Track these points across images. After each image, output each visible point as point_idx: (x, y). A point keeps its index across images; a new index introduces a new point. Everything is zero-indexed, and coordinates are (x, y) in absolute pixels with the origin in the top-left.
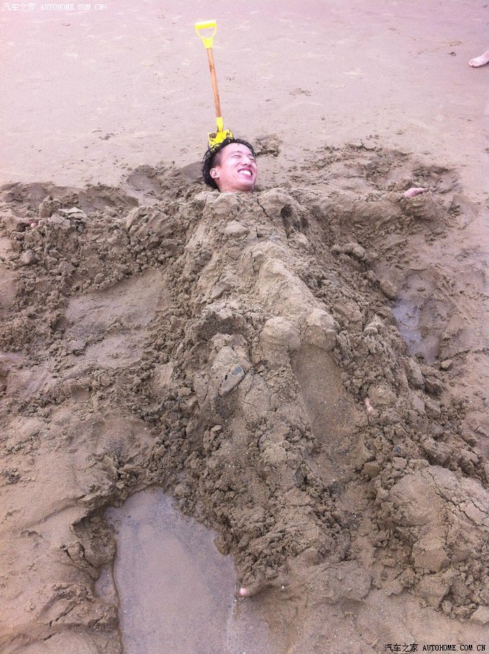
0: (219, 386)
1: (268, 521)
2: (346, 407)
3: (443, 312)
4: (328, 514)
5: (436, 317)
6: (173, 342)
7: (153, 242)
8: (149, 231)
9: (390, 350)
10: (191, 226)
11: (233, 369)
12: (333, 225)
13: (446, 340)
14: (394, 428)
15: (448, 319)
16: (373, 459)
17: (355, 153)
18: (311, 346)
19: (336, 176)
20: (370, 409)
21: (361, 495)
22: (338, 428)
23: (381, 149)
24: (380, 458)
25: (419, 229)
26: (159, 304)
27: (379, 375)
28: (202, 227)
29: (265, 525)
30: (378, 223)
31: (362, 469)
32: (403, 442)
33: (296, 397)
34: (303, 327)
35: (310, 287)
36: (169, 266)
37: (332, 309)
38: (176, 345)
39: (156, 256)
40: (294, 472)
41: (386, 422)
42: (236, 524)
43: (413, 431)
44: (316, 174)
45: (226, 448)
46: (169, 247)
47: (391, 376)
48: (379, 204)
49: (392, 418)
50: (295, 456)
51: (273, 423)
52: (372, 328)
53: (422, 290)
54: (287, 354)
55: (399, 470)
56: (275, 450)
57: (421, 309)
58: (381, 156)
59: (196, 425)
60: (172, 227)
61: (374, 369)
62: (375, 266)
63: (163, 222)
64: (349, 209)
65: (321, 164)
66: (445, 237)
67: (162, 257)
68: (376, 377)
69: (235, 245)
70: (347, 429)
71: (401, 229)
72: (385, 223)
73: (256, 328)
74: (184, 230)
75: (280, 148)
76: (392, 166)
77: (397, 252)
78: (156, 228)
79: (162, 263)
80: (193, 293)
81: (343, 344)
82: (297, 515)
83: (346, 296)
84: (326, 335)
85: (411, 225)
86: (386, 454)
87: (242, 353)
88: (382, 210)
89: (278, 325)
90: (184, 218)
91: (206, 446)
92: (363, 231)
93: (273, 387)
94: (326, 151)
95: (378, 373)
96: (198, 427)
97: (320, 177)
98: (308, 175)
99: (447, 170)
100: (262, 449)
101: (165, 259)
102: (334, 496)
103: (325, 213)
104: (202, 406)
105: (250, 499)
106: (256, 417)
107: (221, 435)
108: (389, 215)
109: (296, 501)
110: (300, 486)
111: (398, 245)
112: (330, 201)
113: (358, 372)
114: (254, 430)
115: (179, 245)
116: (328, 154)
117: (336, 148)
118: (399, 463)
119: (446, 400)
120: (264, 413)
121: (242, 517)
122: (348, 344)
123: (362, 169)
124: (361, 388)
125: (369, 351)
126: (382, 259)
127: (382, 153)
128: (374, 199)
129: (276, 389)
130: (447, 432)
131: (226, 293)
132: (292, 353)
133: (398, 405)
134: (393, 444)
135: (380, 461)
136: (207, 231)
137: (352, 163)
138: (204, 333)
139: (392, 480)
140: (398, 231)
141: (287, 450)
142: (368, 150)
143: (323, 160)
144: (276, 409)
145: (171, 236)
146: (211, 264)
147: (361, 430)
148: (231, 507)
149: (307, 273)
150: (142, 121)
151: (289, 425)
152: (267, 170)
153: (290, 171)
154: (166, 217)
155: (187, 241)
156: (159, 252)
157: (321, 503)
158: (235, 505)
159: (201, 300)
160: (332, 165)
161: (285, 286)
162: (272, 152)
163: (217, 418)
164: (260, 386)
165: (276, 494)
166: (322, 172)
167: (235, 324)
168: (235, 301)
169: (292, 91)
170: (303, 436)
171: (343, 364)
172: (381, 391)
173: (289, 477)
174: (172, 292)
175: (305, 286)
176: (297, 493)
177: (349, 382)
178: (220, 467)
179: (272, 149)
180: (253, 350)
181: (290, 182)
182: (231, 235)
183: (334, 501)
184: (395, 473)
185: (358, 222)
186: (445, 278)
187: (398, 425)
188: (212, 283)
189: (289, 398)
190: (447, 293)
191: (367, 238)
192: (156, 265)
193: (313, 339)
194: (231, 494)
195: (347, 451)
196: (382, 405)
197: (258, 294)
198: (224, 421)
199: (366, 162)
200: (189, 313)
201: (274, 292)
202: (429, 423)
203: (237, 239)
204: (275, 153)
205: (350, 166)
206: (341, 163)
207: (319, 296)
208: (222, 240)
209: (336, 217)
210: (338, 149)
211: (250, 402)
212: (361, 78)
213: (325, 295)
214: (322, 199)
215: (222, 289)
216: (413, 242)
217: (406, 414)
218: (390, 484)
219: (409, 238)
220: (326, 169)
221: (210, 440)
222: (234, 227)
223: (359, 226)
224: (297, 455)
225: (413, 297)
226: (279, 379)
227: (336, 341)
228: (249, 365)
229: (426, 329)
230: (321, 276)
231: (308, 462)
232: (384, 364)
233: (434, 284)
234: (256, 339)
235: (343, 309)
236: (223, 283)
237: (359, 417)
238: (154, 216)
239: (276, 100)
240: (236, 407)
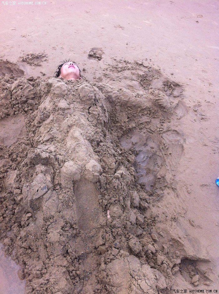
0: (33, 194)
1: (43, 271)
2: (98, 213)
3: (160, 163)
4: (74, 272)
5: (155, 165)
6: (20, 159)
7: (23, 101)
8: (22, 94)
9: (125, 187)
10: (44, 96)
11: (42, 187)
12: (117, 106)
13: (159, 178)
14: (117, 230)
15: (161, 167)
16: (104, 244)
17: (138, 67)
18: (86, 179)
19: (126, 78)
20: (109, 216)
21: (95, 261)
22: (91, 223)
23: (151, 68)
24: (107, 245)
25: (158, 116)
26: (20, 134)
27: (117, 200)
28: (48, 99)
29: (41, 273)
30: (139, 109)
31: (98, 248)
32: (120, 238)
33: (72, 206)
34: (83, 169)
35: (92, 146)
36: (29, 114)
37: (101, 160)
38: (22, 161)
39: (23, 108)
40: (62, 247)
41: (114, 227)
42: (28, 268)
43: (126, 232)
44: (116, 74)
45: (32, 227)
46: (31, 105)
47: (122, 202)
48: (141, 99)
49: (117, 225)
50: (64, 239)
51: (57, 219)
52: (118, 175)
53: (152, 148)
54: (72, 182)
55: (114, 255)
56: (54, 235)
57: (150, 158)
58: (150, 71)
59: (20, 209)
60: (34, 94)
61: (115, 196)
62: (133, 131)
63: (30, 91)
64: (126, 99)
65: (119, 70)
66: (169, 122)
67: (26, 109)
68: (114, 201)
69: (61, 114)
70: (95, 225)
71: (150, 114)
72: (143, 109)
73: (59, 165)
74: (40, 97)
75: (103, 56)
76: (154, 77)
77: (145, 126)
78: (26, 93)
79: (26, 112)
80: (36, 133)
81: (102, 181)
82: (57, 272)
83: (110, 154)
84: (94, 176)
85: (155, 113)
86: (110, 244)
87: (49, 178)
88: (142, 103)
89: (69, 167)
90: (41, 90)
91: (22, 223)
92: (131, 112)
93: (61, 199)
94: (124, 63)
95: (116, 199)
96: (21, 211)
97: (118, 77)
98: (112, 74)
99: (179, 85)
100: (48, 232)
101: (28, 110)
102: (80, 261)
103: (114, 99)
104: (24, 201)
105: (38, 256)
106: (48, 215)
107: (31, 219)
108: (145, 106)
109: (59, 263)
110: (64, 255)
111: (147, 122)
112: (118, 94)
113: (106, 197)
114: (46, 221)
115: (36, 104)
116: (125, 65)
117: (129, 62)
118: (115, 251)
119: (148, 214)
120: (53, 213)
121: (32, 265)
122: (104, 181)
123: (139, 77)
124: (106, 205)
125: (114, 187)
126: (137, 128)
127: (150, 70)
128: (140, 97)
129: (62, 201)
130: (144, 233)
131: (51, 140)
132: (74, 182)
133: (122, 218)
134: (115, 238)
135: (107, 247)
136: (50, 102)
137: (135, 72)
138: (34, 162)
139: (109, 260)
140: (148, 115)
141: (60, 235)
142: (144, 66)
143: (121, 68)
144: (60, 212)
145: (33, 99)
146: (48, 121)
147: (102, 227)
148: (28, 258)
149: (92, 138)
150: (38, 28)
151: (65, 221)
152: (93, 68)
153: (104, 70)
154: (32, 88)
155: (41, 103)
156: (25, 106)
157: (72, 265)
158: (30, 257)
159: (39, 139)
160: (125, 71)
161: (78, 145)
162: (98, 57)
163: (30, 209)
164: (54, 198)
165: (51, 257)
166: (119, 74)
167: (50, 161)
168: (54, 146)
169: (116, 25)
170: (71, 227)
171: (100, 191)
172: (115, 209)
173: (59, 249)
174: (27, 130)
175: (90, 145)
176: (61, 258)
177: (101, 201)
178: (26, 236)
179: (98, 56)
180: (56, 177)
181: (102, 77)
182: (61, 108)
183: (80, 264)
184: (112, 257)
185: (130, 107)
186: (164, 145)
187: (120, 229)
188: (46, 131)
189: (68, 206)
190: (163, 153)
191: (132, 116)
192: (23, 112)
193: (87, 176)
194: (29, 251)
195: (93, 237)
196: (114, 216)
197: (65, 145)
198: (34, 211)
199: (141, 73)
200: (32, 144)
201: (73, 147)
202: (136, 228)
203: (63, 111)
204: (99, 58)
205: (133, 74)
206: (130, 71)
207: (96, 152)
208: (55, 109)
209: (119, 102)
210: (130, 63)
211: (47, 206)
212: (151, 26)
213: (99, 152)
214: (114, 92)
215: (49, 137)
216: (154, 122)
217: (125, 224)
218: (108, 262)
219: (152, 120)
220: (122, 73)
221: (25, 220)
222: (63, 104)
223: (130, 109)
224: (65, 239)
225: (148, 151)
226: (65, 195)
227: (99, 179)
228: (51, 185)
229: (150, 170)
230: (100, 140)
231: (70, 242)
232: (120, 195)
233: (159, 146)
234: (58, 171)
235: (107, 161)
236: (51, 134)
237: (102, 220)
238: (26, 86)
239: (106, 29)
240: (41, 206)
